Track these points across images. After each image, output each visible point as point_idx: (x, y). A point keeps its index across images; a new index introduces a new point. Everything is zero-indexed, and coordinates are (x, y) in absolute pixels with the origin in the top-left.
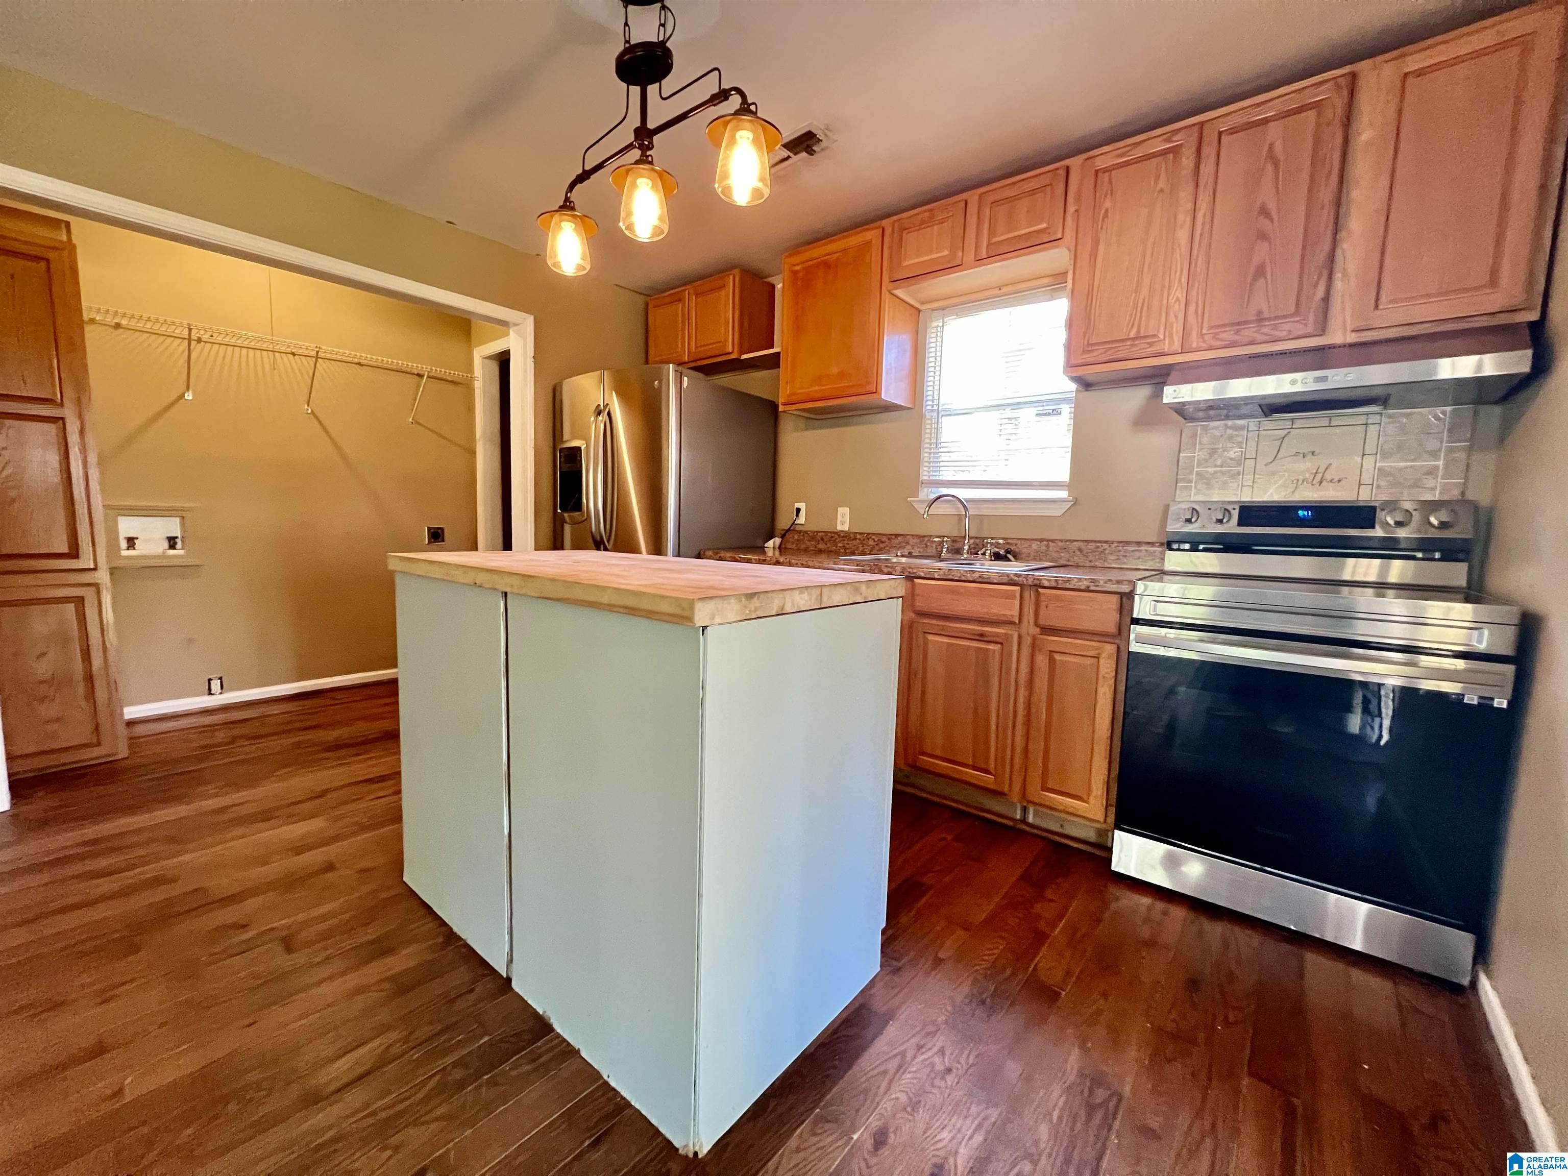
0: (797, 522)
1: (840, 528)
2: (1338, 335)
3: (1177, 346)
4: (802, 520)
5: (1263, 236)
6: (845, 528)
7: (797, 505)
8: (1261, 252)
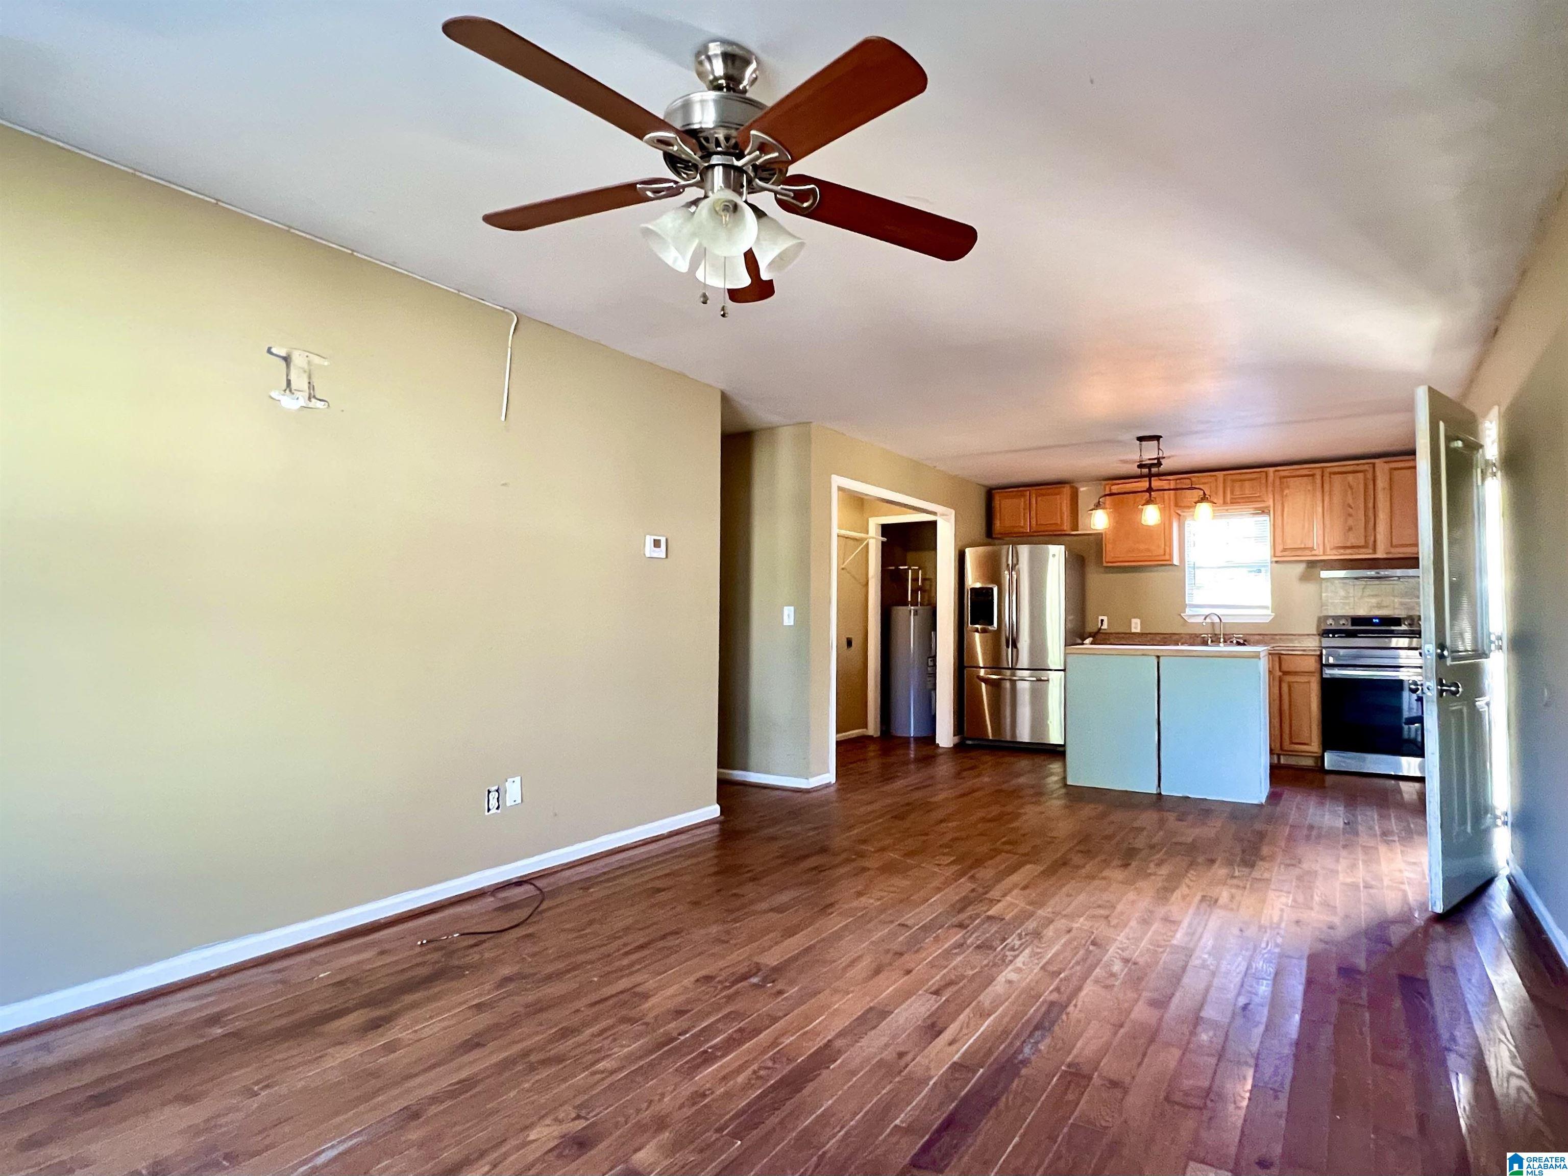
0: (1103, 627)
1: (1133, 630)
2: (1380, 554)
3: (1321, 553)
4: (1105, 626)
5: (1350, 515)
6: (1138, 631)
7: (1101, 618)
8: (1350, 522)
